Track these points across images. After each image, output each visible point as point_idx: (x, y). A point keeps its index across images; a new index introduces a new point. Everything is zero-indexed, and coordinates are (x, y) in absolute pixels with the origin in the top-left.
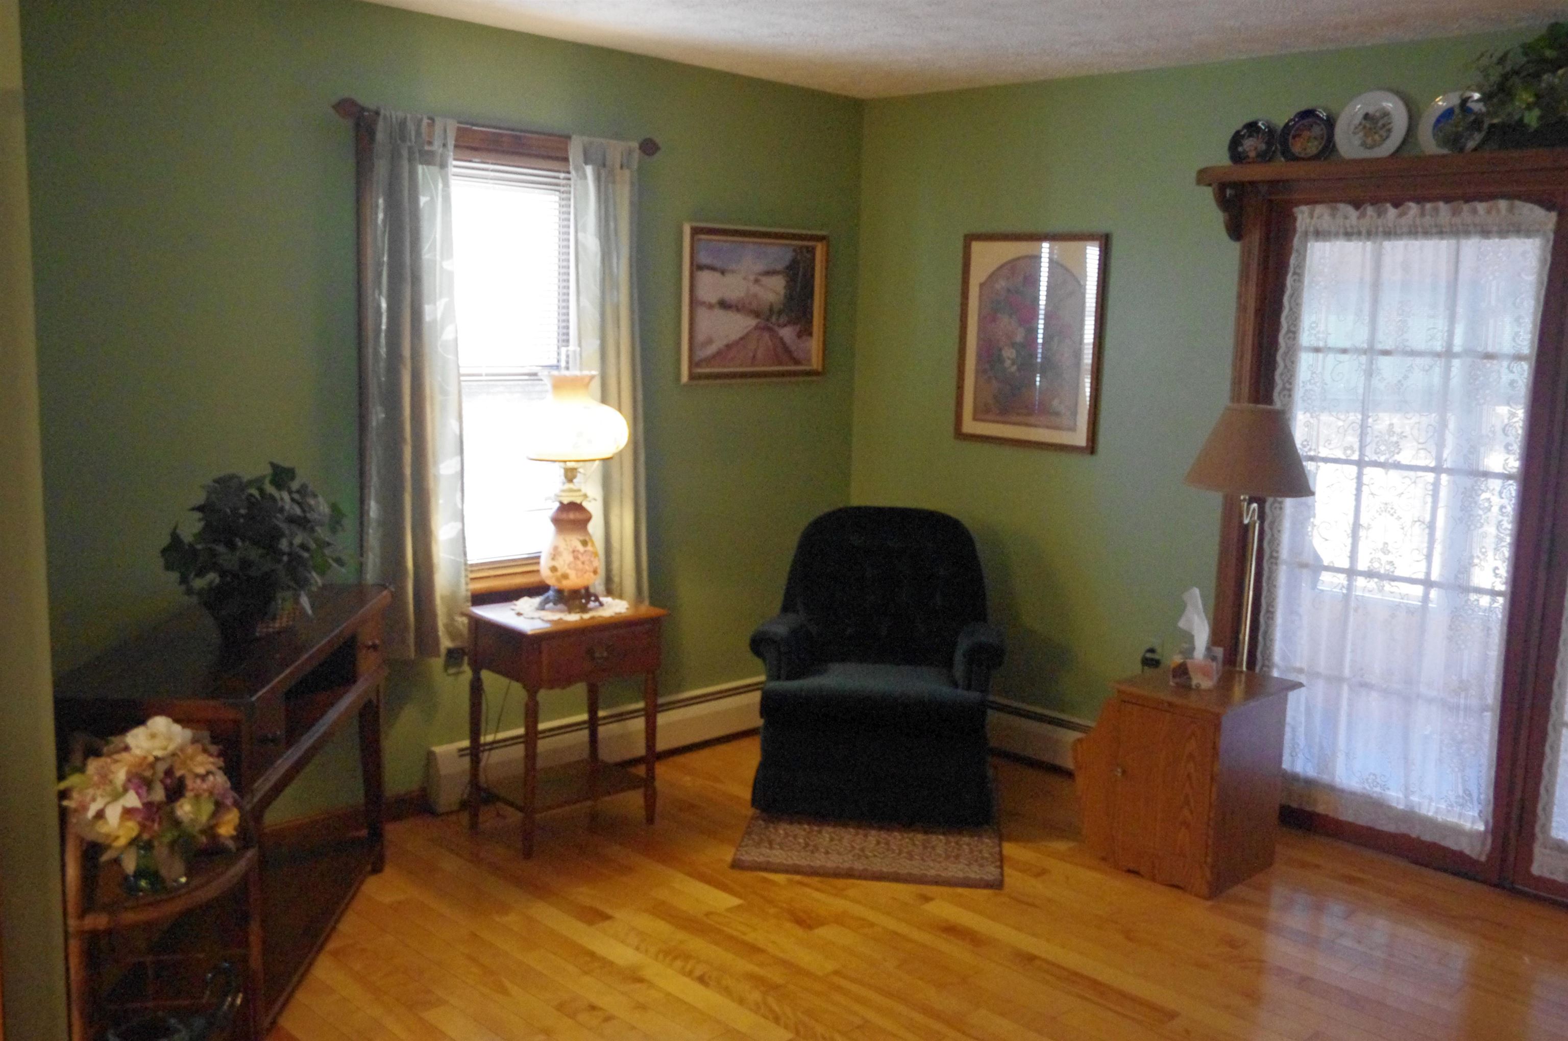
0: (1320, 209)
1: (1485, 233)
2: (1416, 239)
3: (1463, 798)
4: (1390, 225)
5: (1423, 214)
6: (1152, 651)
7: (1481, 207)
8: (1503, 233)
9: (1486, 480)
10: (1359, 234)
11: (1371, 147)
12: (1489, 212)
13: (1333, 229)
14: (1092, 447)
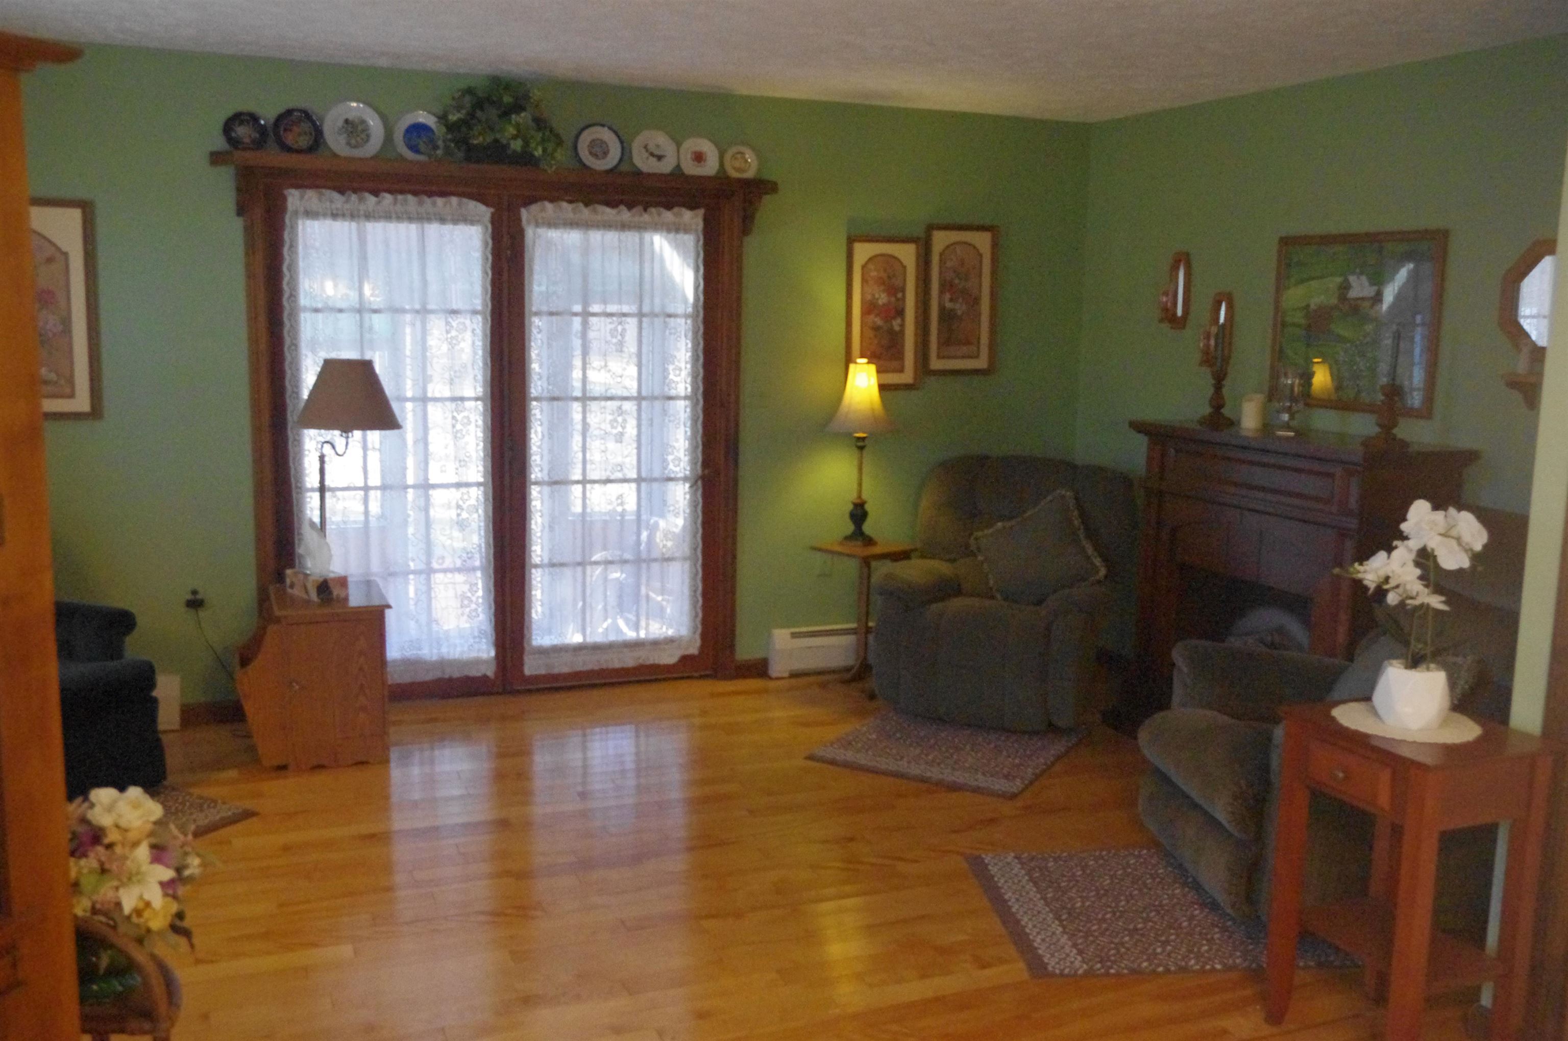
0: (310, 194)
1: (442, 220)
2: (391, 222)
3: (479, 637)
4: (370, 209)
5: (395, 203)
6: (194, 592)
7: (440, 201)
8: (455, 221)
9: (463, 403)
10: (344, 215)
11: (355, 147)
12: (445, 205)
13: (320, 210)
14: (96, 412)
